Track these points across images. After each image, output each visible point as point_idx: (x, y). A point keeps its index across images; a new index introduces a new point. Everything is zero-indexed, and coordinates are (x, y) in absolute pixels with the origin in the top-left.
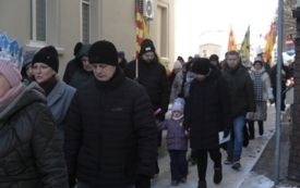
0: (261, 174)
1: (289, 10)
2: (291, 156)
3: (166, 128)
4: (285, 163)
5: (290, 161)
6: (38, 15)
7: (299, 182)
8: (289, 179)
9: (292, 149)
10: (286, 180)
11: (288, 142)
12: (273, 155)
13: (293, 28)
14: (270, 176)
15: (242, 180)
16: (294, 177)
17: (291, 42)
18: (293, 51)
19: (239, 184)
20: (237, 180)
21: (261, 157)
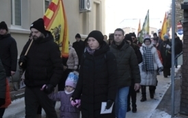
0: (163, 110)
1: (179, 5)
2: (182, 99)
3: (59, 100)
4: (178, 103)
5: (181, 102)
6: (16, 9)
7: (187, 115)
8: (181, 114)
9: (182, 94)
10: (179, 115)
11: (179, 91)
12: (170, 99)
13: (181, 17)
14: (168, 112)
15: (151, 115)
16: (184, 112)
17: (181, 26)
18: (182, 32)
19: (149, 117)
20: (147, 115)
21: (163, 100)
